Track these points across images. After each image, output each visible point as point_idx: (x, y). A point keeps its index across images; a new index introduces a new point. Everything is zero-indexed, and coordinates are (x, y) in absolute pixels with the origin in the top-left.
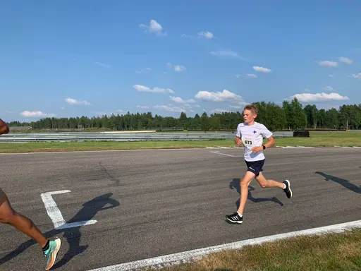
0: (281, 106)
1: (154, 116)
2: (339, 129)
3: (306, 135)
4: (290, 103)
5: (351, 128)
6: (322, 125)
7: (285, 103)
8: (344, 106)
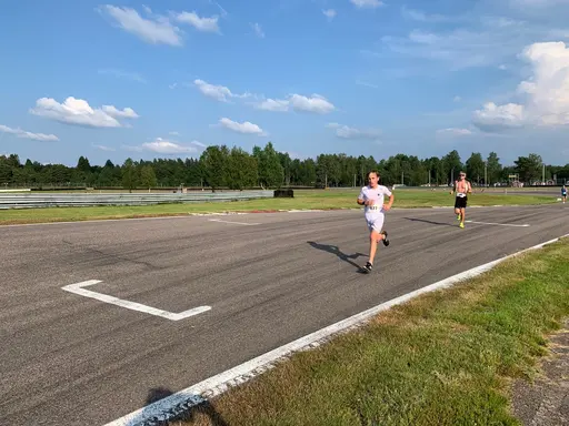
0: (251, 153)
1: (23, 162)
2: (317, 187)
3: (290, 194)
4: (262, 149)
5: (330, 186)
6: (296, 180)
7: (256, 149)
8: (322, 155)
